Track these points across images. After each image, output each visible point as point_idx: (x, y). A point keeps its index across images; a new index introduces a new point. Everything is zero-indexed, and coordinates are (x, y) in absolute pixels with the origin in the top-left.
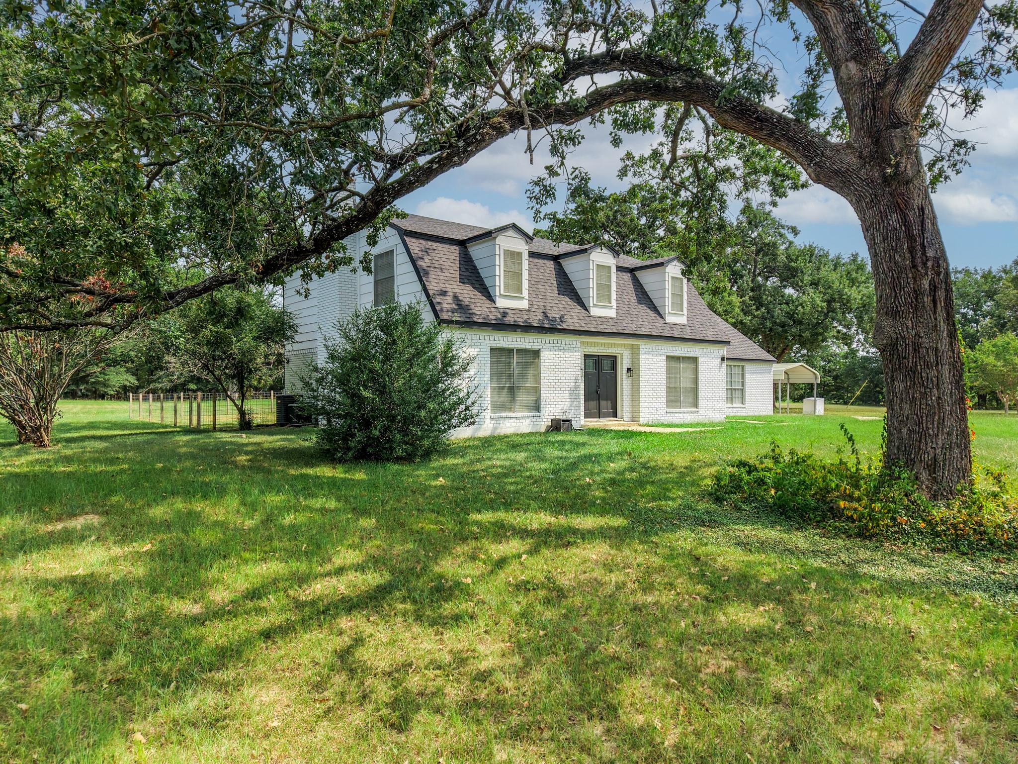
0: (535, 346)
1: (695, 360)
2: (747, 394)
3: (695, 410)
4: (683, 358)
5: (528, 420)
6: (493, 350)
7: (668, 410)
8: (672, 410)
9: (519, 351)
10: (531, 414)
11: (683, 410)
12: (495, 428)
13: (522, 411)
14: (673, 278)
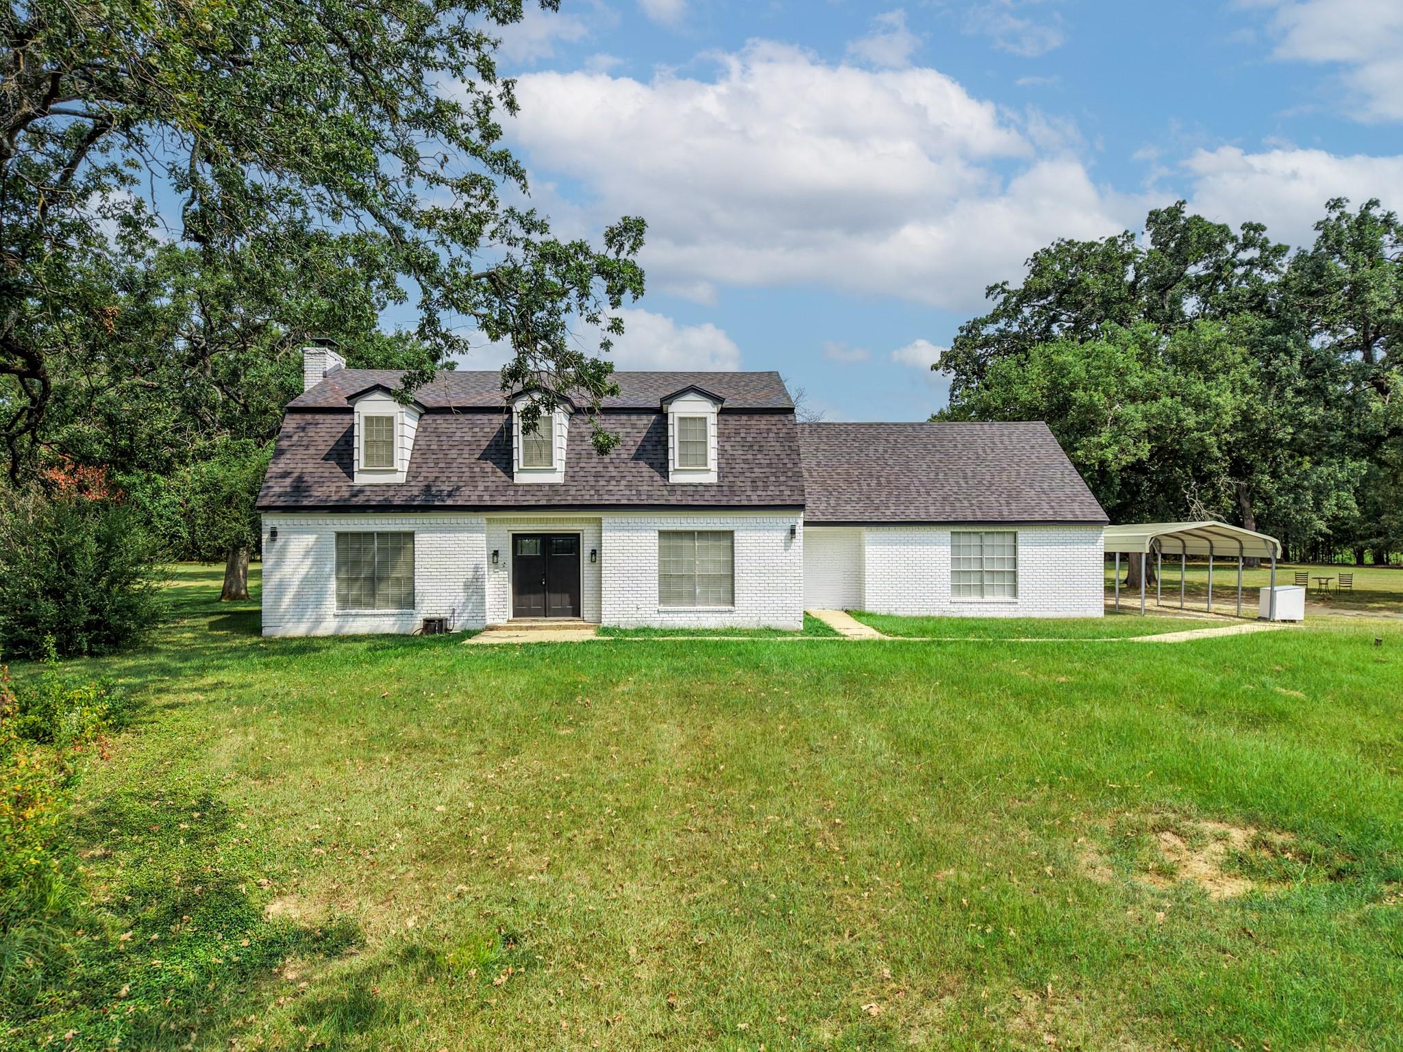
0: (406, 528)
1: (730, 534)
2: (1021, 580)
3: (730, 608)
4: (700, 533)
5: (393, 618)
6: (340, 536)
7: (662, 608)
8: (669, 608)
9: (380, 534)
10: (396, 611)
11: (699, 608)
12: (341, 627)
13: (387, 607)
14: (681, 419)
